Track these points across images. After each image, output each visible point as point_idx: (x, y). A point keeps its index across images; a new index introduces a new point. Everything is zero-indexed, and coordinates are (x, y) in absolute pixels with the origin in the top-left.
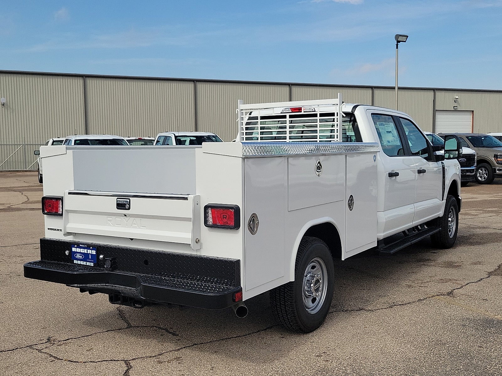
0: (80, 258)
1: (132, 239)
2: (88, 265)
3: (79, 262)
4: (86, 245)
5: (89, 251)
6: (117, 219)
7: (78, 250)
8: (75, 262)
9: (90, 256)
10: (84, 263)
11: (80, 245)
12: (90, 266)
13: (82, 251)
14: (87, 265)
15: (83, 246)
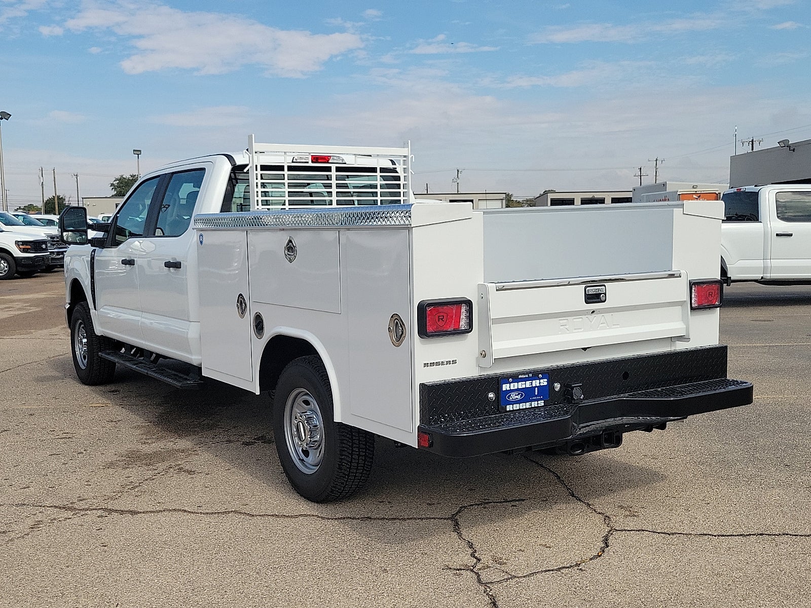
0: (517, 399)
1: (585, 349)
2: (535, 407)
3: (516, 407)
4: (530, 373)
5: (536, 383)
6: (575, 320)
7: (514, 386)
8: (509, 408)
9: (536, 391)
10: (528, 405)
11: (520, 377)
12: (538, 407)
13: (521, 385)
14: (532, 408)
15: (524, 376)
